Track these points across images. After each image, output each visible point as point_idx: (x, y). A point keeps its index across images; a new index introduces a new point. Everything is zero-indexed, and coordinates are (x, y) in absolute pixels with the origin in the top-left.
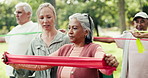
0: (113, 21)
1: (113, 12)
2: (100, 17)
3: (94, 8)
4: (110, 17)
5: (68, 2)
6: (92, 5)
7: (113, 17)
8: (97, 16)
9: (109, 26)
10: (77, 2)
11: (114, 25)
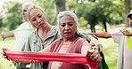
0: (120, 19)
1: (120, 11)
2: (108, 15)
3: (102, 6)
4: (118, 15)
5: (80, 2)
6: (101, 4)
7: (121, 15)
8: (106, 14)
9: (117, 23)
10: (87, 2)
11: (121, 22)
